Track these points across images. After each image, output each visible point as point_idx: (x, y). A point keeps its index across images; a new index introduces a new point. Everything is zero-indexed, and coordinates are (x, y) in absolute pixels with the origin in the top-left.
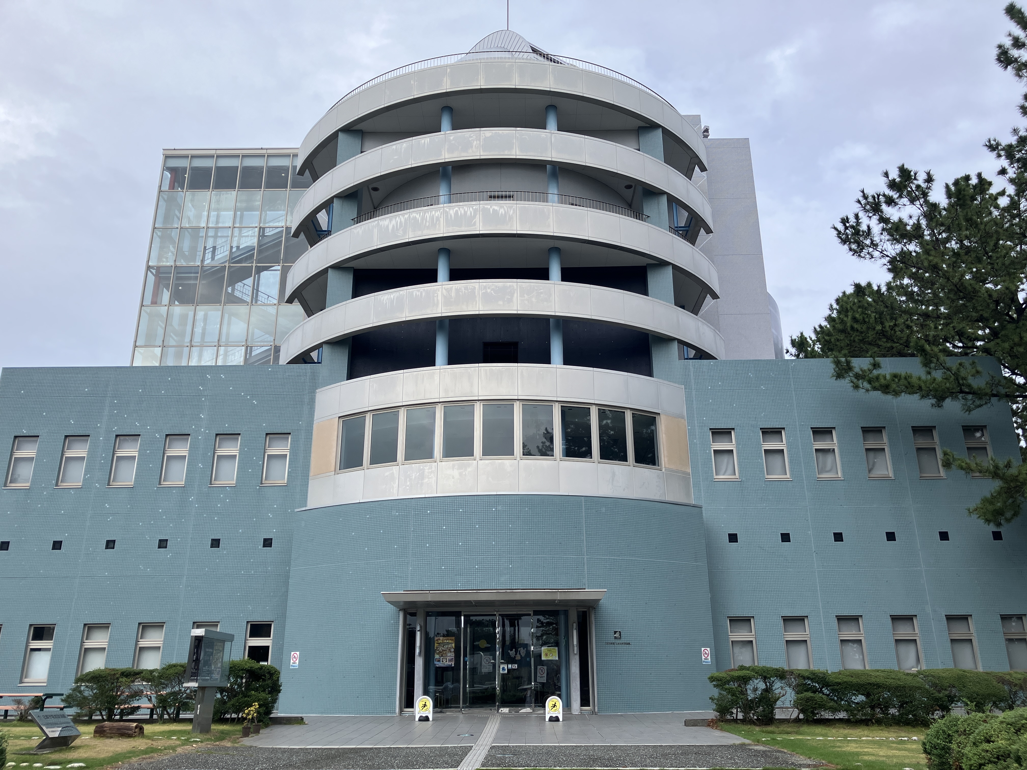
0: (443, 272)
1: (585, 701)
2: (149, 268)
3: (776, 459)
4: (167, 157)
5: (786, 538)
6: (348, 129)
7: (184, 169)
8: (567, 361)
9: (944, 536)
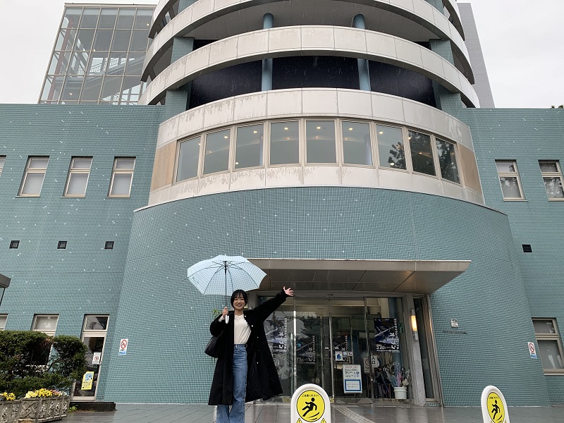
4: (67, 8)
7: (78, 16)
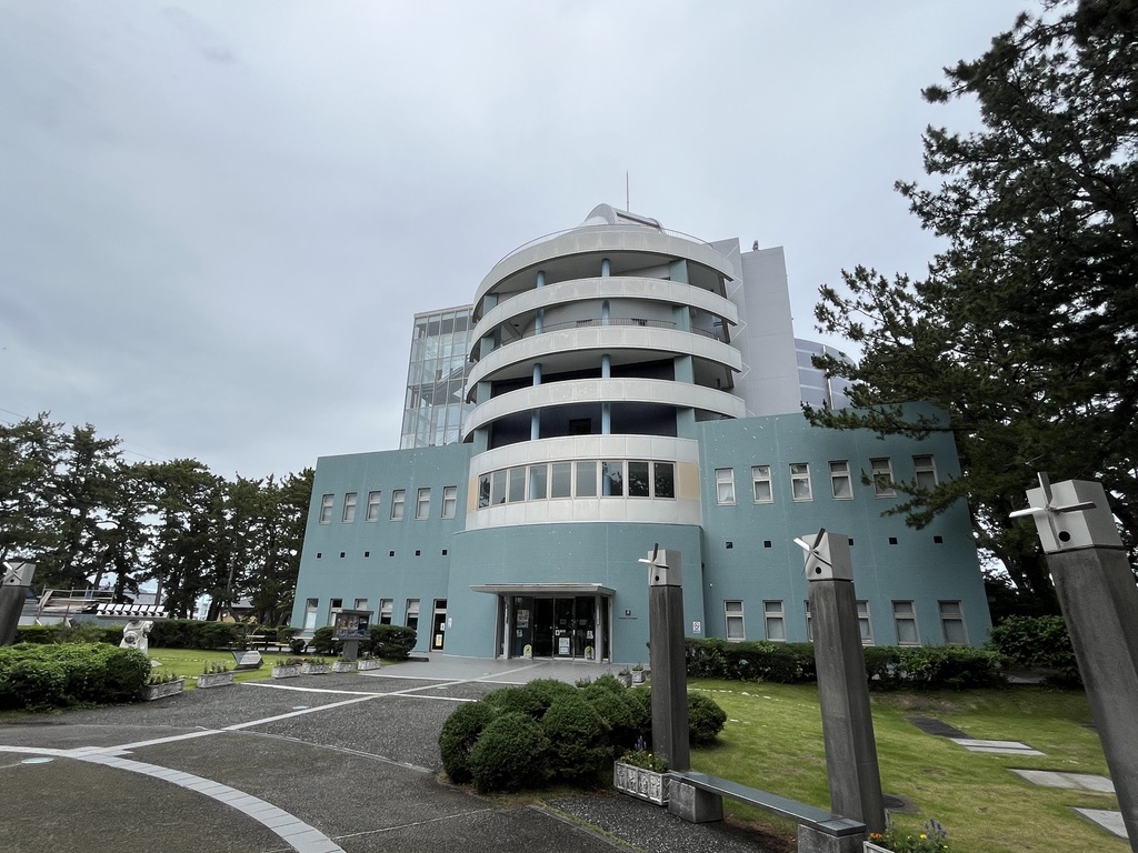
0: (536, 379)
1: (605, 654)
2: (408, 387)
3: (764, 488)
4: (416, 318)
5: (768, 544)
6: (489, 293)
7: (425, 324)
8: (613, 431)
9: (893, 541)
